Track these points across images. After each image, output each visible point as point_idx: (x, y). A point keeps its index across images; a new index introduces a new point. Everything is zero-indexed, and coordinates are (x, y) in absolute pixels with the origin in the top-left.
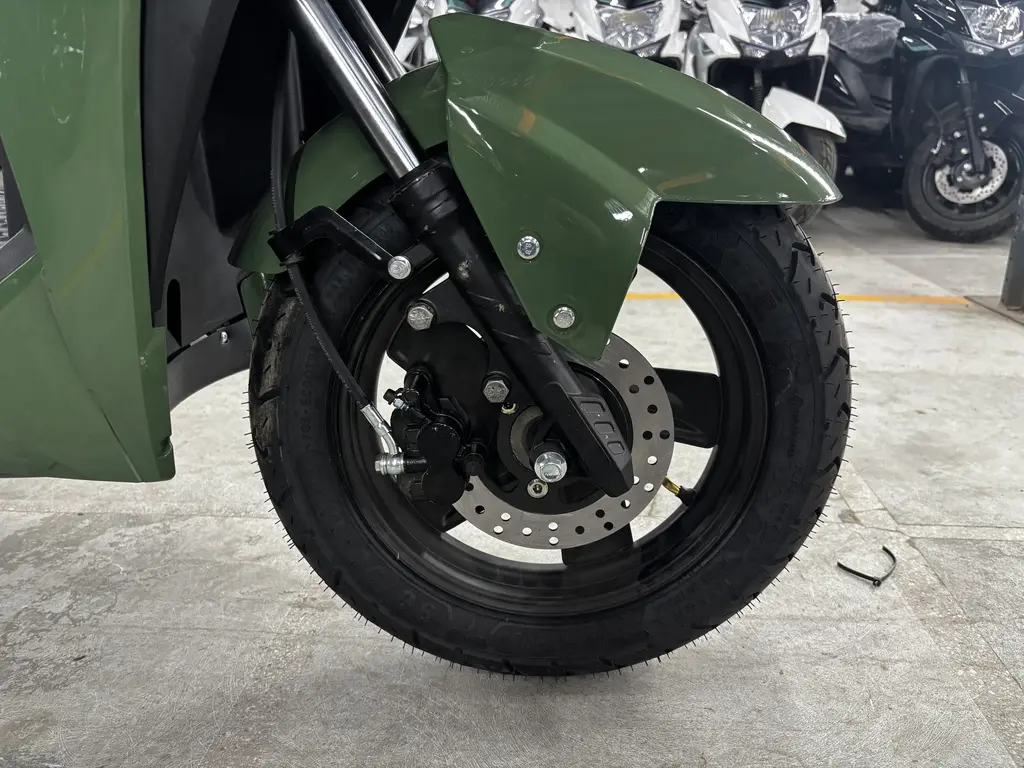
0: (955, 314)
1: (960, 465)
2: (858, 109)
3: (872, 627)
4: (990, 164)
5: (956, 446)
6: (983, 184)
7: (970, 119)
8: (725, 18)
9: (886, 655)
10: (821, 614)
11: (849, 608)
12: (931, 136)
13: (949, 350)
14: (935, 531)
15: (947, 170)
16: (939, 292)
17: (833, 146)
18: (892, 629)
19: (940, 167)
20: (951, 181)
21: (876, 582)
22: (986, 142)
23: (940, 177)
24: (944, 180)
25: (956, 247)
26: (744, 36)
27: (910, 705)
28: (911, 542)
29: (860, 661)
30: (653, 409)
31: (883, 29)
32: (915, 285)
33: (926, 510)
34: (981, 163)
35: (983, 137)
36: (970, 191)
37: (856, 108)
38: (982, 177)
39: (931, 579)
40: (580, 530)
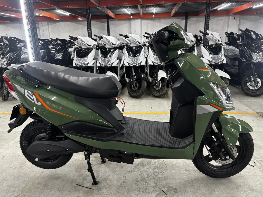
0: (255, 117)
1: (261, 149)
2: (230, 67)
3: (254, 172)
4: (258, 82)
5: (260, 145)
6: (257, 86)
7: (254, 74)
8: (206, 56)
9: (257, 175)
10: (248, 170)
11: (251, 170)
12: (246, 76)
13: (256, 126)
14: (259, 159)
15: (249, 83)
16: (251, 111)
17: (228, 80)
18: (257, 172)
19: (248, 82)
20: (250, 85)
21: (254, 166)
22: (257, 78)
23: (248, 84)
24: (249, 85)
25: (252, 98)
26: (210, 60)
27: (260, 180)
28: (257, 161)
29: (254, 176)
30: (235, 150)
31: (234, 52)
32: (247, 110)
33: (258, 156)
34: (256, 82)
35: (256, 77)
36: (254, 87)
37: (229, 67)
38: (256, 85)
39: (260, 166)
40: (229, 161)
